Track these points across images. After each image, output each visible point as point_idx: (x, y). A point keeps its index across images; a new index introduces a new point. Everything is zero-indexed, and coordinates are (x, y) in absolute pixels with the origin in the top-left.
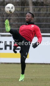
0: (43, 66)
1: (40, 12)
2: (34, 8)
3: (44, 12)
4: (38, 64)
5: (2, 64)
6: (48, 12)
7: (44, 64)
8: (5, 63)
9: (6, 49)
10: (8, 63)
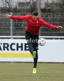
0: (50, 64)
1: (47, 18)
2: (42, 15)
3: (51, 18)
4: (46, 63)
5: (15, 63)
6: (54, 18)
7: (51, 63)
8: (17, 62)
9: (17, 50)
10: (20, 62)
